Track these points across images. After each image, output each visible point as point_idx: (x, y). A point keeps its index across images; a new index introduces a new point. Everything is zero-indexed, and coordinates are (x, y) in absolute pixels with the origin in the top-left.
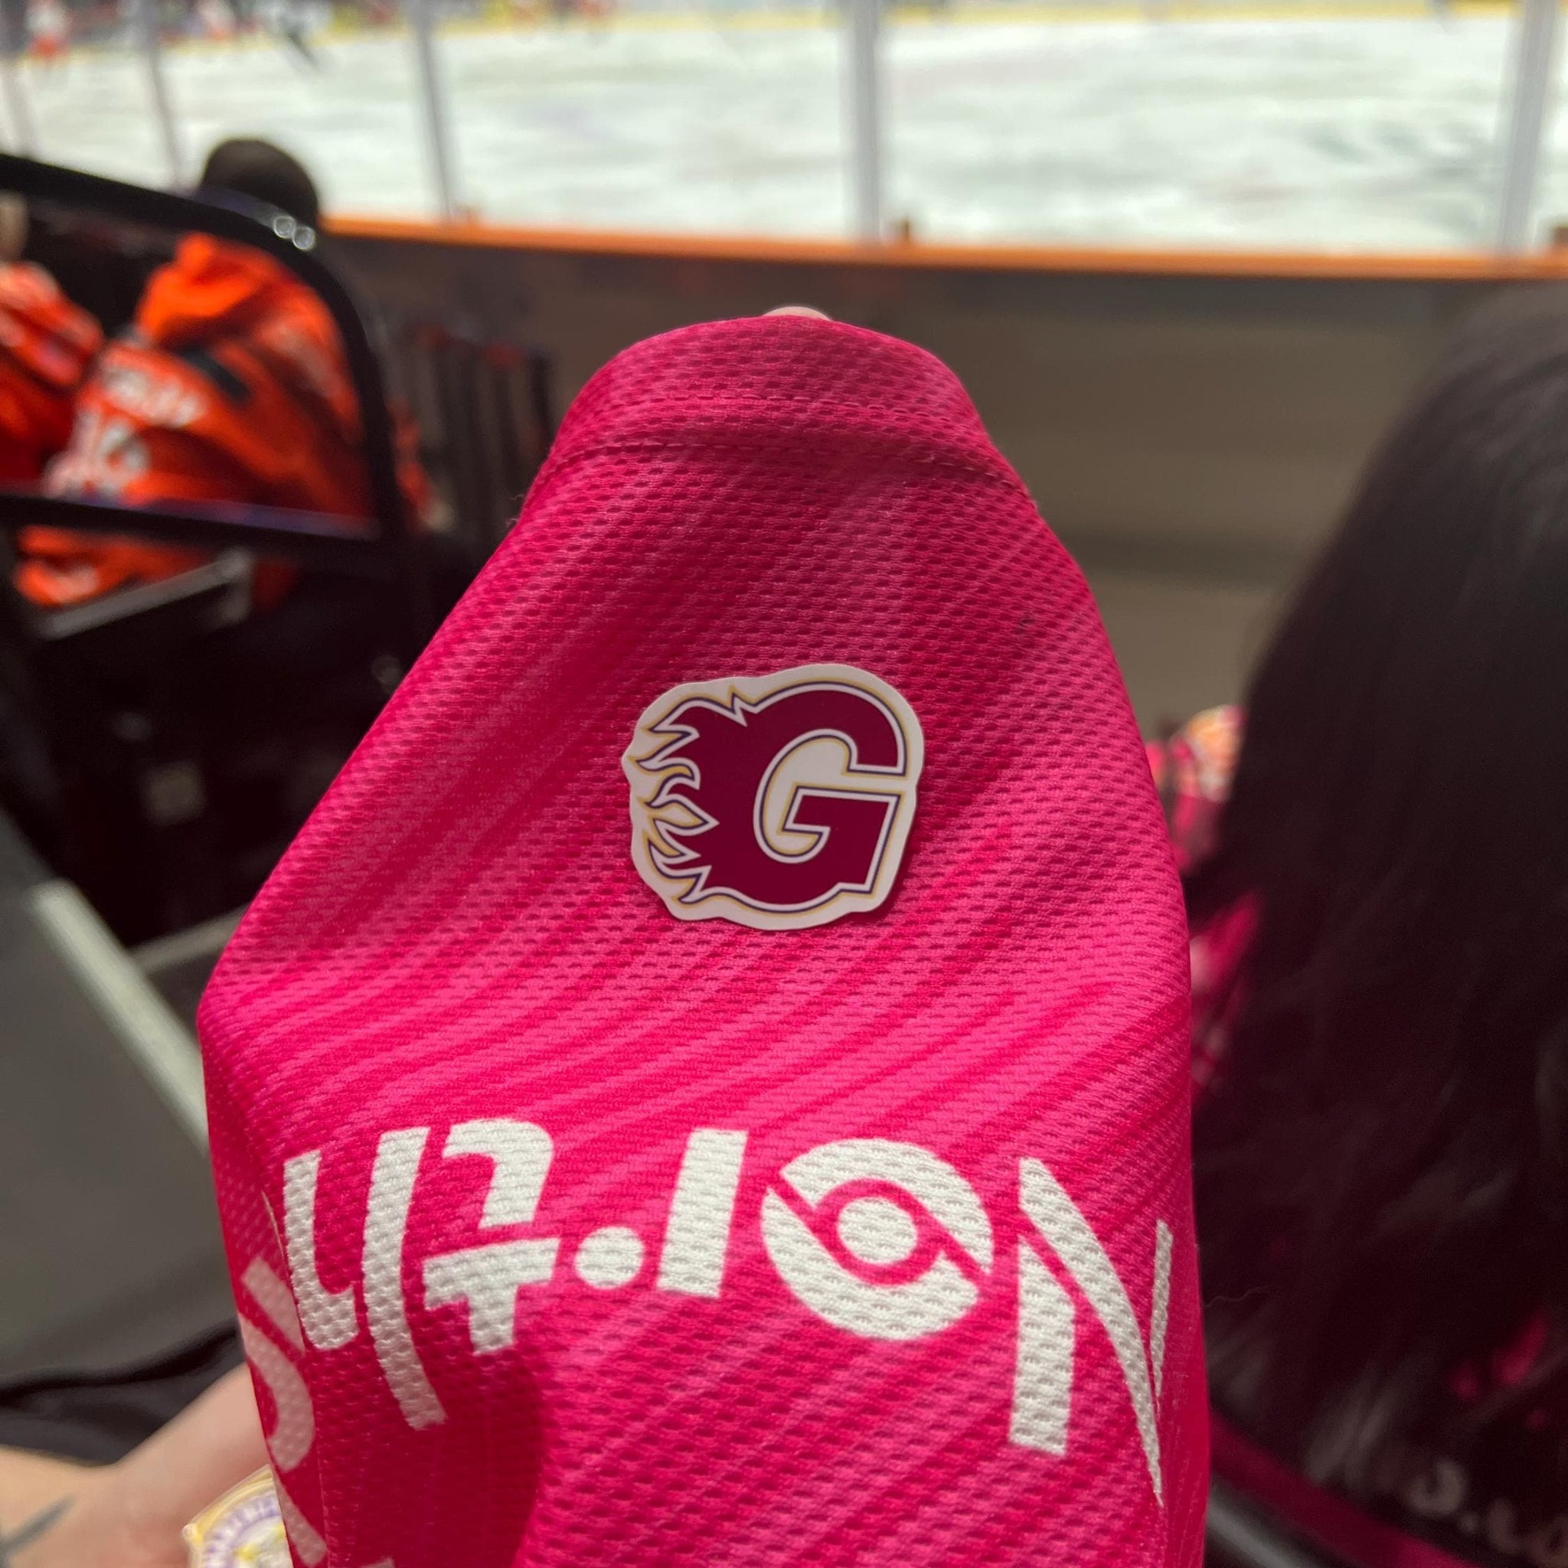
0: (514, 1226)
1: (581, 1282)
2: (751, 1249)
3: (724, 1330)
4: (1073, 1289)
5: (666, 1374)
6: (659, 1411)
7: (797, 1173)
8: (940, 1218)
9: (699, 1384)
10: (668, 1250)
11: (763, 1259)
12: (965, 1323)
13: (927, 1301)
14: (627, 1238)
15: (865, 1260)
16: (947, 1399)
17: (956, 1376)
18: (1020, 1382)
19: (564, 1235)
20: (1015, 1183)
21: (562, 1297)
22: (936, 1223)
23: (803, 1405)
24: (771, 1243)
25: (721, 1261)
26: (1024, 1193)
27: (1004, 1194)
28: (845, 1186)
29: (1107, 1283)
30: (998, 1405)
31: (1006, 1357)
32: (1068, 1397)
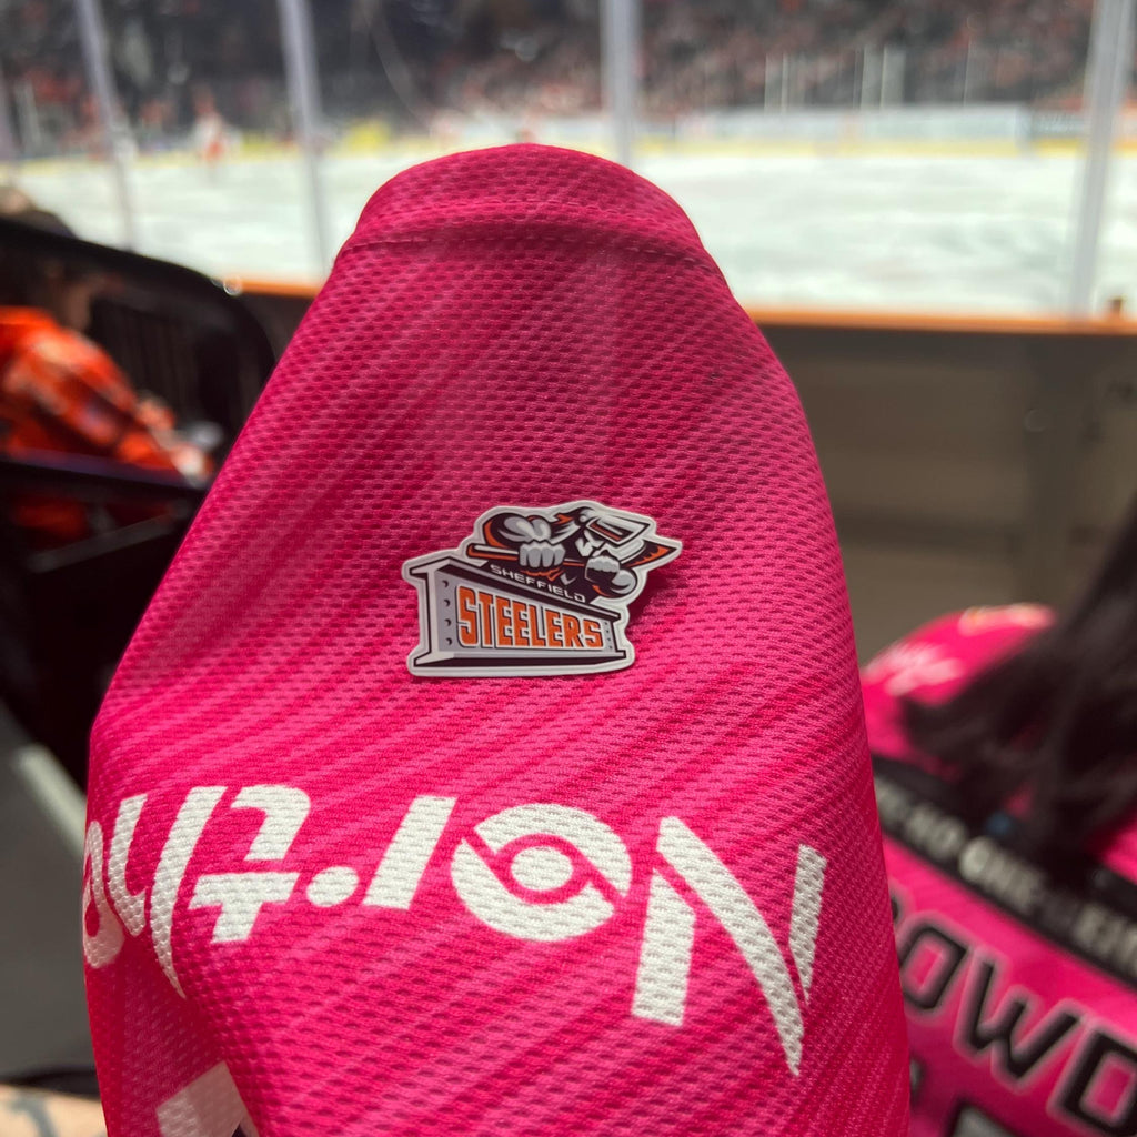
1: (309, 903)
3: (409, 931)
6: (351, 988)
7: (488, 829)
10: (376, 881)
11: (448, 885)
12: (599, 929)
13: (573, 915)
14: (347, 874)
15: (529, 887)
16: (583, 984)
17: (589, 967)
18: (642, 972)
19: (303, 871)
20: (655, 835)
21: (293, 913)
22: (589, 864)
24: (456, 877)
25: (414, 886)
26: (662, 840)
27: (647, 842)
30: (624, 988)
31: (632, 954)
32: (685, 982)
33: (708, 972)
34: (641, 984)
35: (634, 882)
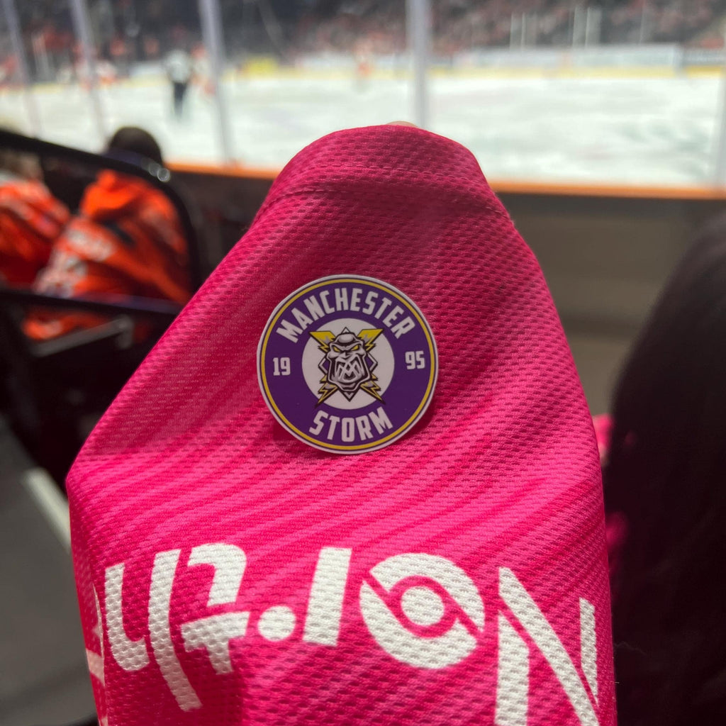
0: (225, 604)
1: (261, 637)
2: (355, 617)
3: (339, 664)
4: (528, 640)
6: (304, 710)
7: (380, 572)
8: (456, 599)
9: (326, 694)
10: (309, 619)
12: (469, 659)
13: (449, 647)
14: (286, 612)
15: (416, 623)
16: (461, 702)
17: (465, 689)
18: (500, 692)
19: (253, 610)
20: (497, 581)
21: (251, 646)
22: (454, 602)
23: (382, 706)
25: (338, 625)
26: (501, 586)
27: (491, 587)
28: (405, 579)
29: (547, 635)
30: (488, 704)
31: (492, 677)
32: (526, 699)
33: (540, 692)
34: (499, 701)
35: (487, 620)
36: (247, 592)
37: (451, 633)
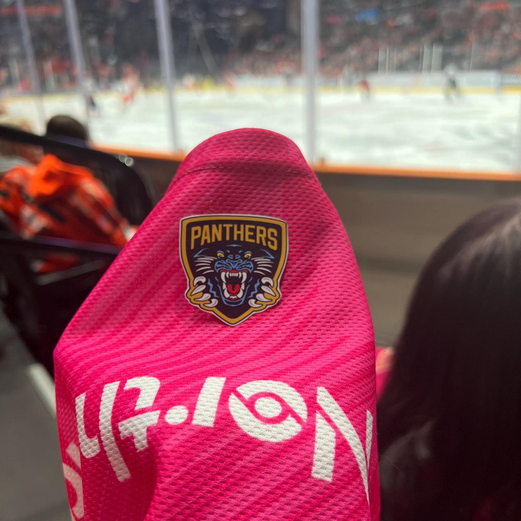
1: (167, 423)
2: (225, 411)
3: (214, 438)
4: (335, 428)
5: (193, 452)
6: (191, 464)
7: (241, 389)
8: (290, 405)
9: (205, 455)
10: (196, 412)
11: (229, 414)
12: (296, 437)
13: (284, 430)
14: (183, 409)
15: (264, 416)
16: (290, 462)
17: (293, 454)
18: (316, 457)
19: (162, 409)
20: (316, 394)
21: (160, 428)
22: (288, 406)
23: (240, 463)
24: (232, 410)
25: (214, 415)
26: (318, 397)
27: (312, 398)
28: (258, 393)
29: (348, 427)
30: (308, 464)
31: (311, 448)
32: (333, 462)
33: (341, 459)
34: (315, 462)
35: (309, 415)
36: (160, 400)
37: (285, 422)
